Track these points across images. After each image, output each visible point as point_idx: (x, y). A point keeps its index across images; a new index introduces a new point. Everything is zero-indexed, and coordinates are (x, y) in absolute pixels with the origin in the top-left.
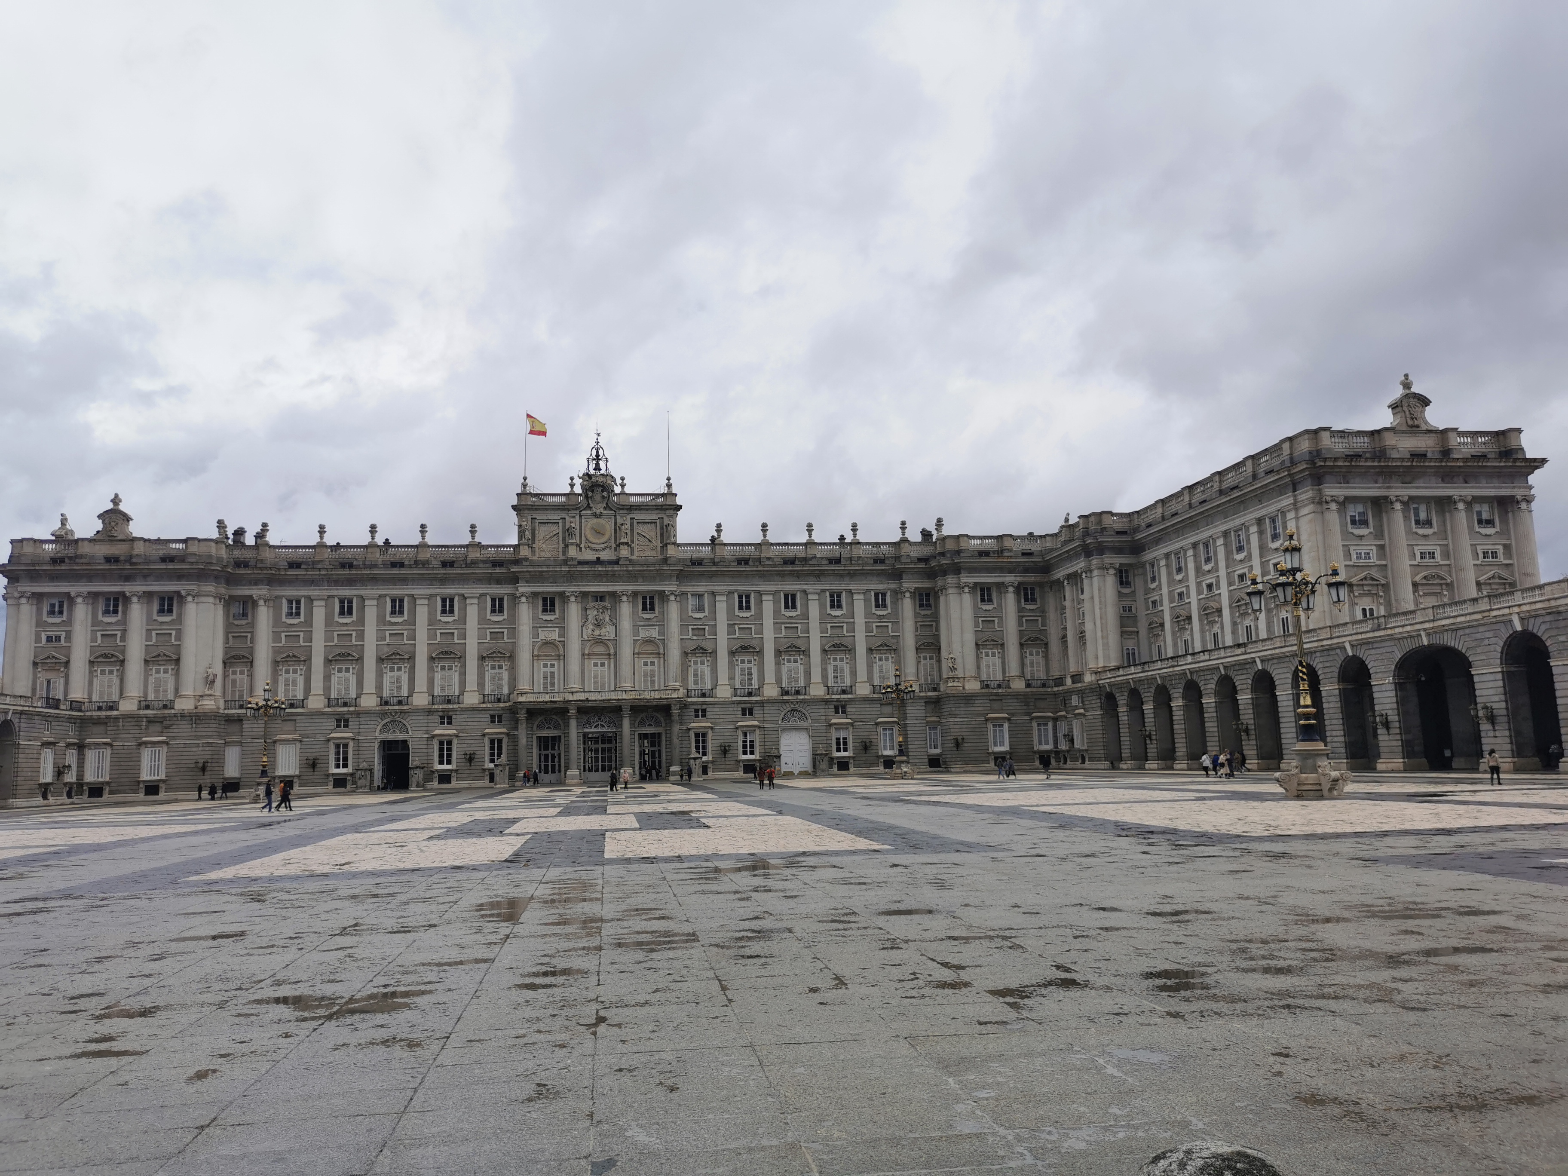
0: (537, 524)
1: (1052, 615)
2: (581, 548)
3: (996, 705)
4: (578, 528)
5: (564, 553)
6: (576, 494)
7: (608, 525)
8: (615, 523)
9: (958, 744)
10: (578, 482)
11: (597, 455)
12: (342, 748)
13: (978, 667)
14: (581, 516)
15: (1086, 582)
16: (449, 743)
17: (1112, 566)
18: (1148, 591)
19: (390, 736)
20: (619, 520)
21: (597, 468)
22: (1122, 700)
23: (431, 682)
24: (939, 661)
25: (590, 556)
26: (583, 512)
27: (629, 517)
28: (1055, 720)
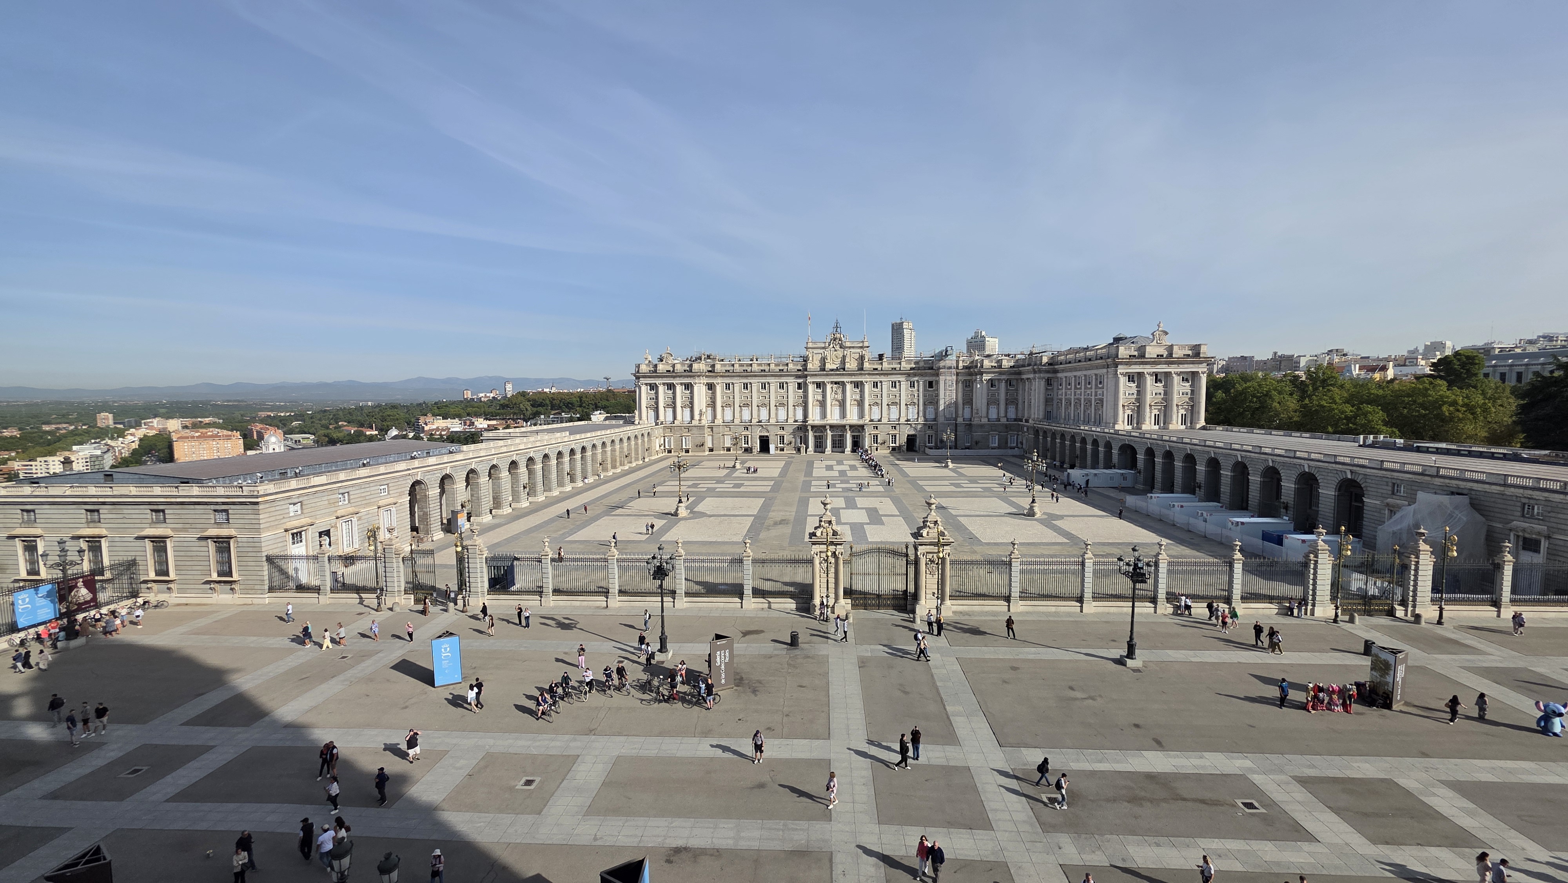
0: (814, 354)
1: (1020, 392)
2: (831, 364)
3: (993, 428)
5: (824, 366)
7: (841, 354)
8: (844, 354)
9: (977, 443)
12: (746, 437)
13: (988, 413)
14: (830, 351)
15: (1034, 383)
16: (783, 437)
17: (1044, 378)
18: (1058, 389)
19: (762, 434)
20: (845, 352)
22: (1041, 434)
23: (777, 414)
24: (972, 409)
25: (834, 367)
26: (831, 349)
27: (849, 351)
28: (1018, 435)
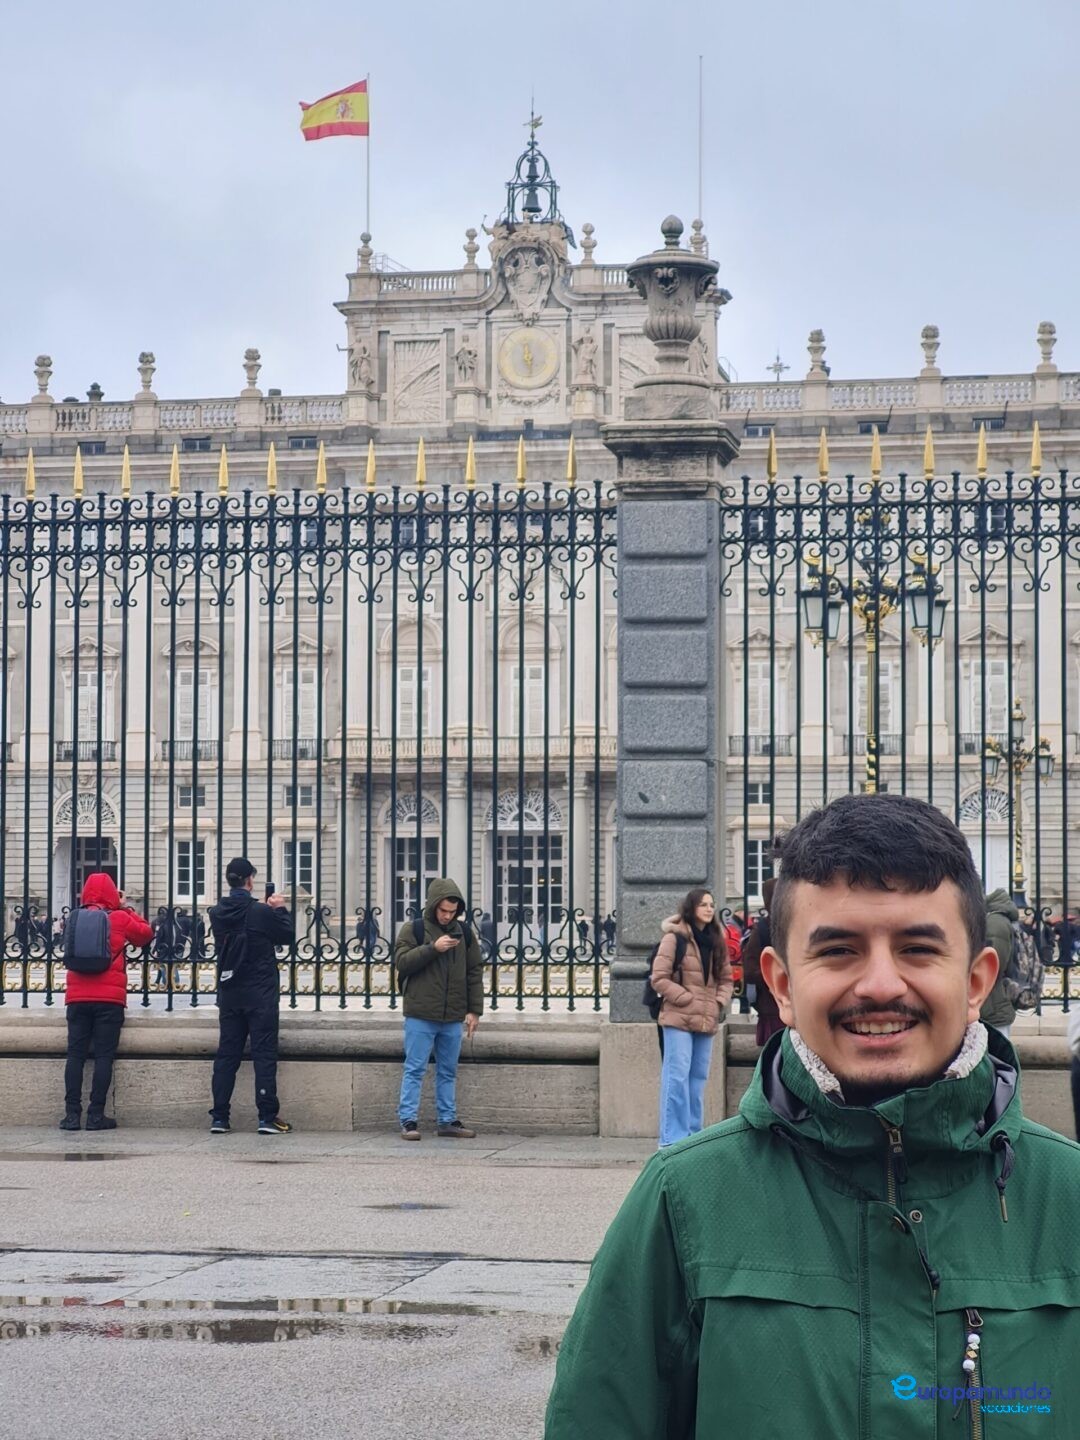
0: (390, 346)
2: (488, 401)
4: (482, 352)
5: (450, 410)
6: (478, 272)
7: (550, 342)
8: (569, 338)
10: (484, 241)
11: (533, 176)
14: (489, 324)
19: (79, 829)
21: (532, 208)
23: (161, 710)
25: (505, 417)
26: (495, 313)
27: (600, 322)
